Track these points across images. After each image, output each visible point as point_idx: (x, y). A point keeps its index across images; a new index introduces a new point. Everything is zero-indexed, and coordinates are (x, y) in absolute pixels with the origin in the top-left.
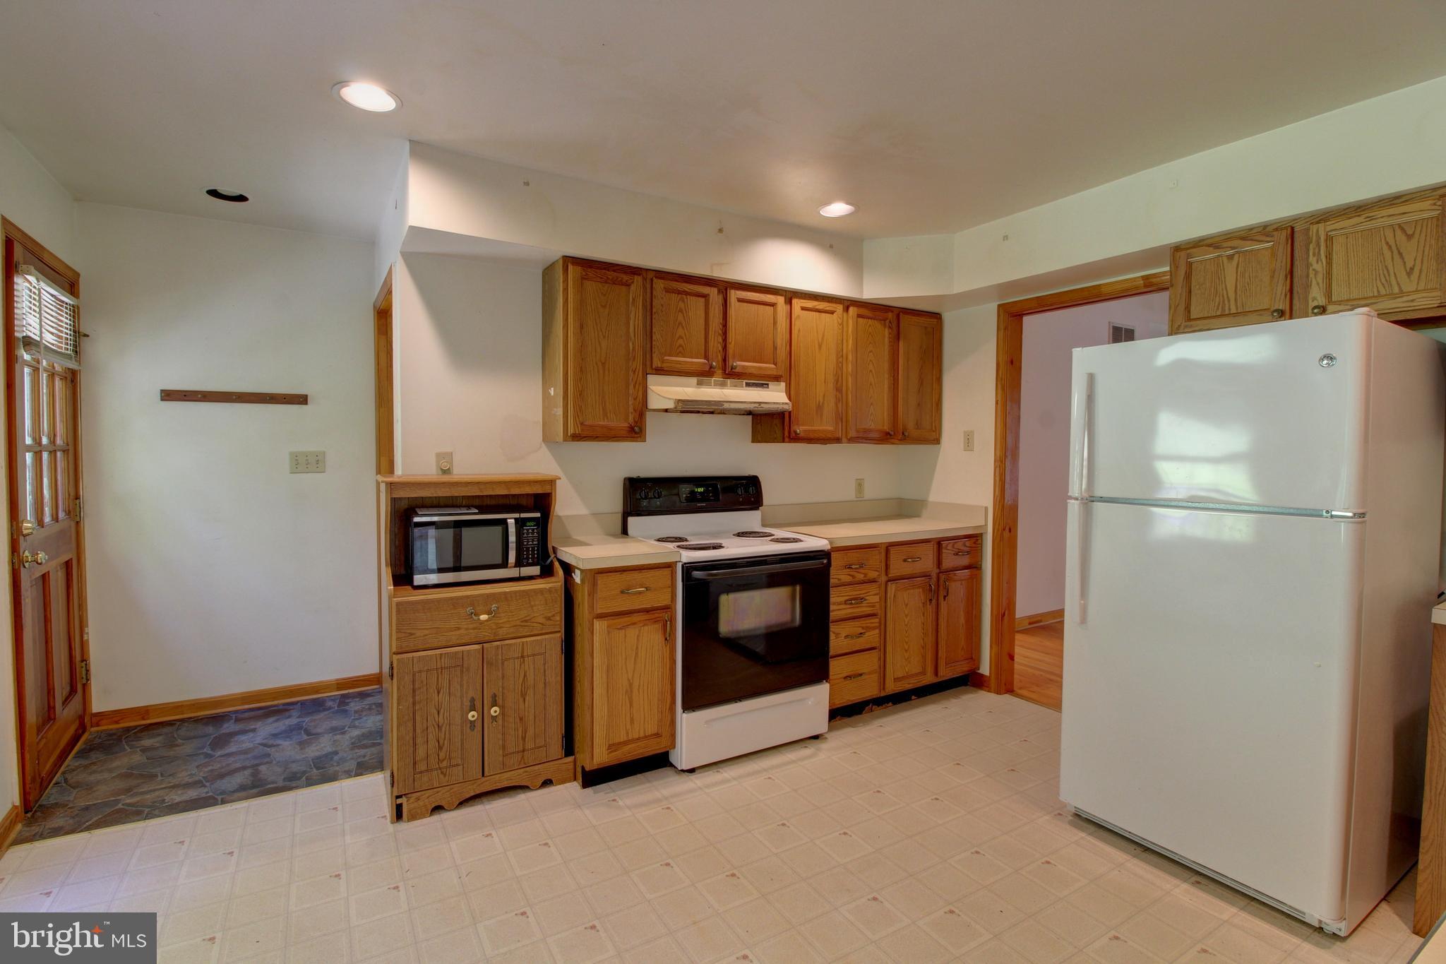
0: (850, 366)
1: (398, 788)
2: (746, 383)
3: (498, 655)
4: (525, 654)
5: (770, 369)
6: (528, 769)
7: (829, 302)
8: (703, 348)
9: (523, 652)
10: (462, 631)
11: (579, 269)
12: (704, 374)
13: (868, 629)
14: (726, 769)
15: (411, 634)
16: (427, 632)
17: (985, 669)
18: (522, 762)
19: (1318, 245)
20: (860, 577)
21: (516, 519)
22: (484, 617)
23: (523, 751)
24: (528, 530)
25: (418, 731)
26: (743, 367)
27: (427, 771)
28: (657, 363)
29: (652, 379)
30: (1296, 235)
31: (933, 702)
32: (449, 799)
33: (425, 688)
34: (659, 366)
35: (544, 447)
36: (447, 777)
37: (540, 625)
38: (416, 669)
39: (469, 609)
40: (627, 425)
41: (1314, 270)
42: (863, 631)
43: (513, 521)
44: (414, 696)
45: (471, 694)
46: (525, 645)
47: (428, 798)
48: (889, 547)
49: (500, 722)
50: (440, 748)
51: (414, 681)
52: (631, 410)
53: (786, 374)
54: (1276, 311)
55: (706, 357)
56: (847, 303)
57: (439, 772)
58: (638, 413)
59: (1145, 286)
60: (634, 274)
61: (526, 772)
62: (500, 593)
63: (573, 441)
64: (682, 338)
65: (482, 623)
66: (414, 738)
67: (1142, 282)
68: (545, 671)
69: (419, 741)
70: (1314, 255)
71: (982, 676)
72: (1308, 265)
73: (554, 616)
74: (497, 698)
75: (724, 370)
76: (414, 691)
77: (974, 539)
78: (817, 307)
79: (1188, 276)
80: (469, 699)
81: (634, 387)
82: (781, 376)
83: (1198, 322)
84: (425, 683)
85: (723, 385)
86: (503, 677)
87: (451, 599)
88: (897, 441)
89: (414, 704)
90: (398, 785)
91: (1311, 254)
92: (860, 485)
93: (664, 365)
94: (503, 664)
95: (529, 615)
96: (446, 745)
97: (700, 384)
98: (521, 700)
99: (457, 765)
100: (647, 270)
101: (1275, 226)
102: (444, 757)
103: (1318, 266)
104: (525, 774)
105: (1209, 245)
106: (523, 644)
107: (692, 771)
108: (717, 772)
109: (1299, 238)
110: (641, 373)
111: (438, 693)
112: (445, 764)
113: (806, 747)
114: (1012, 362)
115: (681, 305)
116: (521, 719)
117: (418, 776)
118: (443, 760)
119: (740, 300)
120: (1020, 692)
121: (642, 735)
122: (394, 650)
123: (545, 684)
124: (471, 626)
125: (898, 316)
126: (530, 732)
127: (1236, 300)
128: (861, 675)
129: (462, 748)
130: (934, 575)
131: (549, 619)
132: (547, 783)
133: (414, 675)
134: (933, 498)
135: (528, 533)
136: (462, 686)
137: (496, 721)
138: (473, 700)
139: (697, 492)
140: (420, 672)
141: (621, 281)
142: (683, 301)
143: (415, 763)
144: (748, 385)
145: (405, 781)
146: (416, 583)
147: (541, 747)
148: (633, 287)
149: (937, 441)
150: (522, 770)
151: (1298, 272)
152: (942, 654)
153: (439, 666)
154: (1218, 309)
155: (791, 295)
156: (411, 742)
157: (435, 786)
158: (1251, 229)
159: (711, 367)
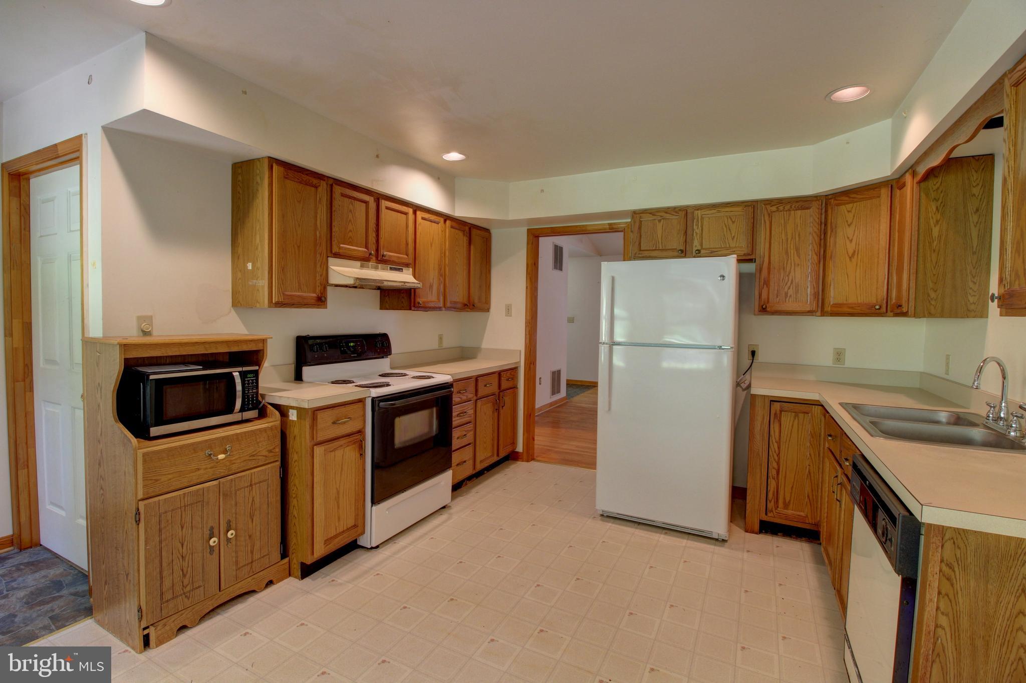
0: (447, 259)
1: (147, 620)
2: (390, 267)
3: (232, 487)
4: (253, 482)
5: (405, 258)
6: (254, 576)
7: (437, 216)
8: (365, 240)
9: (251, 481)
10: (202, 472)
11: (282, 169)
12: (364, 260)
13: (468, 431)
14: (399, 540)
15: (157, 480)
16: (170, 476)
17: (520, 448)
18: (251, 572)
19: (698, 221)
20: (464, 398)
21: (239, 372)
22: (221, 456)
23: (252, 562)
24: (248, 381)
25: (164, 564)
26: (390, 256)
27: (173, 598)
28: (335, 249)
29: (331, 260)
30: (688, 214)
31: (498, 472)
32: (192, 618)
33: (170, 526)
34: (337, 251)
35: (233, 312)
36: (190, 599)
37: (264, 458)
38: (162, 510)
39: (208, 452)
40: (314, 295)
41: (696, 232)
42: (466, 433)
43: (238, 374)
44: (160, 535)
45: (210, 524)
46: (253, 474)
47: (174, 621)
48: (477, 378)
49: (234, 543)
50: (184, 575)
51: (160, 522)
52: (318, 284)
53: (413, 263)
54: (680, 250)
55: (366, 247)
56: (446, 218)
57: (184, 596)
58: (323, 286)
59: (610, 229)
60: (321, 179)
61: (254, 579)
62: (233, 435)
63: (276, 307)
64: (351, 232)
65: (218, 461)
66: (161, 572)
67: (608, 226)
68: (268, 494)
69: (165, 573)
70: (696, 225)
71: (517, 453)
72: (693, 230)
73: (274, 448)
74: (231, 524)
75: (377, 257)
76: (160, 530)
77: (514, 370)
78: (431, 219)
79: (640, 228)
80: (209, 528)
81: (321, 266)
82: (411, 264)
83: (645, 252)
84: (170, 522)
85: (376, 268)
86: (236, 505)
87: (193, 444)
88: (469, 310)
89: (161, 542)
90: (147, 617)
91: (695, 224)
92: (441, 338)
93: (341, 251)
94: (236, 494)
95: (255, 451)
96: (189, 572)
97: (362, 266)
98: (250, 521)
99: (199, 587)
100: (328, 177)
101: (679, 209)
102: (188, 583)
103: (697, 231)
104: (253, 581)
105: (650, 213)
106: (251, 475)
107: (377, 547)
108: (395, 543)
109: (689, 216)
110: (325, 256)
111: (182, 528)
112: (188, 588)
113: (441, 514)
114: (535, 264)
115: (351, 207)
116: (250, 537)
117: (165, 604)
118: (187, 586)
119: (387, 208)
120: (538, 459)
121: (345, 528)
122: (140, 496)
123: (268, 504)
124: (209, 466)
125: (470, 229)
126: (257, 547)
127: (662, 243)
128: (465, 462)
129: (203, 572)
130: (497, 393)
131: (270, 451)
132: (270, 583)
133: (160, 516)
134: (484, 345)
135: (248, 384)
136: (202, 518)
137: (230, 543)
138: (212, 529)
139: (351, 346)
140: (166, 512)
141: (312, 183)
142: (352, 204)
143: (162, 594)
144: (391, 269)
145: (153, 612)
146: (152, 435)
147: (265, 556)
148: (320, 189)
149: (488, 310)
150: (251, 578)
151: (689, 232)
152: (501, 442)
153: (183, 505)
154: (654, 246)
155: (417, 208)
156: (159, 575)
157: (180, 609)
158: (668, 208)
159: (370, 254)
